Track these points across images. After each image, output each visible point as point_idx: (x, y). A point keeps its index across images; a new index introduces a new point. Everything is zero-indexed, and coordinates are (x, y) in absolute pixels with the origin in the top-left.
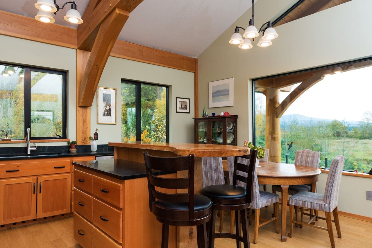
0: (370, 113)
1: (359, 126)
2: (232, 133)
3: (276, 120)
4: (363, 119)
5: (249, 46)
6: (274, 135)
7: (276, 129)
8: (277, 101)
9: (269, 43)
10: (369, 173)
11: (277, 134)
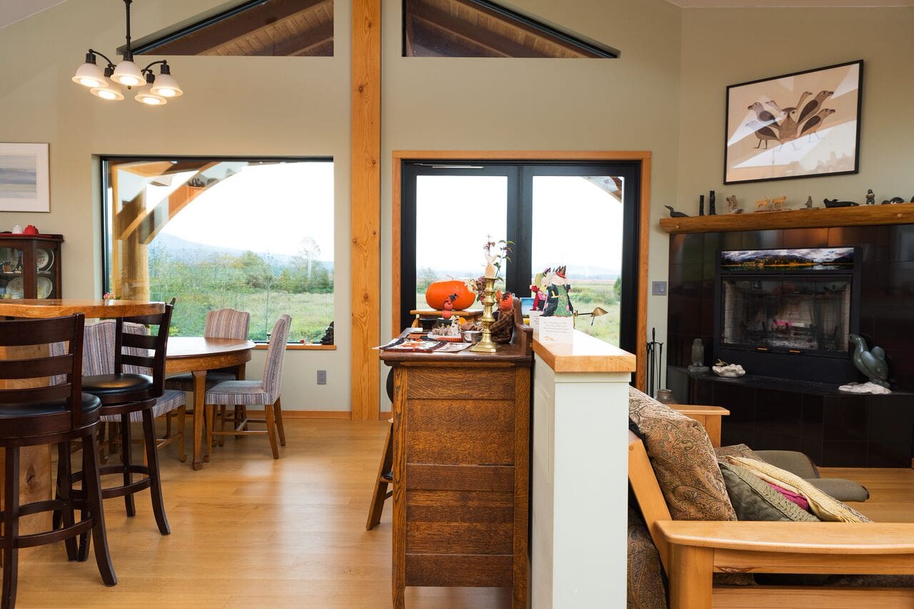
0: (313, 240)
1: (293, 266)
2: (47, 276)
3: (139, 249)
4: (301, 252)
5: (116, 95)
6: (136, 282)
7: (138, 269)
8: (140, 205)
9: (160, 100)
10: (321, 342)
11: (142, 282)
